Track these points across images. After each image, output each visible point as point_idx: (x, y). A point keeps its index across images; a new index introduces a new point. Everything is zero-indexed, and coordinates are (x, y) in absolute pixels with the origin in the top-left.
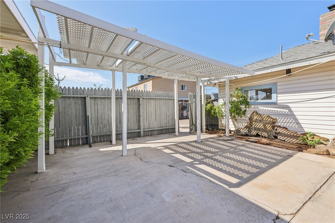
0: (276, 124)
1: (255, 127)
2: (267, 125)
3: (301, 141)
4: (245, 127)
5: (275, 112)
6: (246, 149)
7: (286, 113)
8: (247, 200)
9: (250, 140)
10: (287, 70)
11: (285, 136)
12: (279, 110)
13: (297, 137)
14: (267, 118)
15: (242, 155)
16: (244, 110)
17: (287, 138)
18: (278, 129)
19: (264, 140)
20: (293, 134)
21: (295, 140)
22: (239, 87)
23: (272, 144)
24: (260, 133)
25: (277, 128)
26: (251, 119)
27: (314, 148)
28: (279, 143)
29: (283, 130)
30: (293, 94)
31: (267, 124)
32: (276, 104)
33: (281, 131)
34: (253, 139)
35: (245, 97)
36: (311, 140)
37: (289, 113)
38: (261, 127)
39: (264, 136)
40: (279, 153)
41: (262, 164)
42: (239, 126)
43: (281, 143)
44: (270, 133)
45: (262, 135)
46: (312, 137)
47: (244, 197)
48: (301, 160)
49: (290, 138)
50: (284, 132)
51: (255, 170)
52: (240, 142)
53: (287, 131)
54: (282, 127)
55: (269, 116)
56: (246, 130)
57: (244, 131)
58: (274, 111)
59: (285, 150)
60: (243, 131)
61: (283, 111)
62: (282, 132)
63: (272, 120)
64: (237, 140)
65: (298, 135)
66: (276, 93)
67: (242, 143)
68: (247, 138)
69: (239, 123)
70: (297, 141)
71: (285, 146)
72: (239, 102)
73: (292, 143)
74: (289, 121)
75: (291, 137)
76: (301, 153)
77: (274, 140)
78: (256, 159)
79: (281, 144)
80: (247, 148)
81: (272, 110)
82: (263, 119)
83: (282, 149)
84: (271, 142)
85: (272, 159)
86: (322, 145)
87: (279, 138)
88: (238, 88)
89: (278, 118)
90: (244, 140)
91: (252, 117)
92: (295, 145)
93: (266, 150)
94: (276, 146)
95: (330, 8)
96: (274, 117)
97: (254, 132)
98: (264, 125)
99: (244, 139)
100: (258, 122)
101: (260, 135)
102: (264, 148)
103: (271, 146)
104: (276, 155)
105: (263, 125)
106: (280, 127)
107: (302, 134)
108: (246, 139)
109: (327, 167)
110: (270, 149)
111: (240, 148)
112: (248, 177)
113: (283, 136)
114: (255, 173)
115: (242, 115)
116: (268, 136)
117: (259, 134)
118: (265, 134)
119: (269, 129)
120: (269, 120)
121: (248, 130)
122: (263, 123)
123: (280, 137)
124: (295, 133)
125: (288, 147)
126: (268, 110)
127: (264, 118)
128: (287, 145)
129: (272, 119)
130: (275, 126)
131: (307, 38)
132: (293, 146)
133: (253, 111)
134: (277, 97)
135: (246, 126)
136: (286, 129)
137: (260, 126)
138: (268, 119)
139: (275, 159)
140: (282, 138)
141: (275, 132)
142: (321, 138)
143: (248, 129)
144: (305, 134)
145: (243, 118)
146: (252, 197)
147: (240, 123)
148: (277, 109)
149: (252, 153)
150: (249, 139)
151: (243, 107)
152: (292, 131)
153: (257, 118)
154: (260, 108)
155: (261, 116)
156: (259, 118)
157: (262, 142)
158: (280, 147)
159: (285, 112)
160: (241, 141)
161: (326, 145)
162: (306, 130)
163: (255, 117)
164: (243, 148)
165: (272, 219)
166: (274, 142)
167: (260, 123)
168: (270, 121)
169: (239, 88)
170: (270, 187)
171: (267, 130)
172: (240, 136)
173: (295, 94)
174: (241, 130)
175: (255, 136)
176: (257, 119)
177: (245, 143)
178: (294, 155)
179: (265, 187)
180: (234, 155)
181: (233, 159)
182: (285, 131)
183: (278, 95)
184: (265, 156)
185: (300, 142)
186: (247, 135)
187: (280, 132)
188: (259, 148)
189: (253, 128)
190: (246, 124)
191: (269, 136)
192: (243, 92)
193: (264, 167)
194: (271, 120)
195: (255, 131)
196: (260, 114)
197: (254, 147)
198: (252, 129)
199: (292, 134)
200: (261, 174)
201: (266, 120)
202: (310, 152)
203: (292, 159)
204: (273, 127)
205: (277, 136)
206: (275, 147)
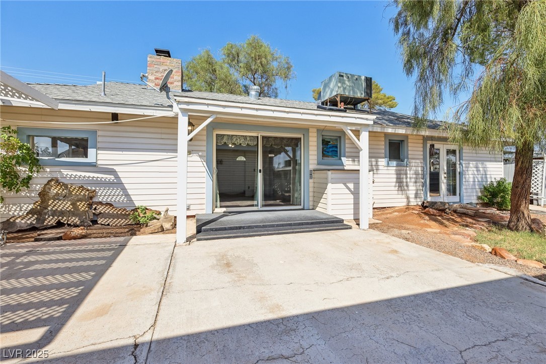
0: (95, 200)
1: (54, 209)
2: (78, 204)
3: (132, 220)
4: (28, 214)
5: (93, 179)
6: (40, 258)
7: (111, 180)
8: (78, 355)
9: (46, 236)
10: (112, 114)
11: (109, 217)
12: (100, 175)
13: (126, 216)
14: (78, 190)
15: (35, 274)
16: (25, 176)
17: (112, 221)
18: (98, 207)
19: (77, 231)
20: (121, 213)
21: (124, 220)
22: (13, 126)
23: (90, 234)
24: (64, 220)
25: (96, 206)
26: (44, 195)
27: (147, 226)
28: (100, 231)
29: (107, 207)
30: (121, 153)
31: (78, 201)
32: (95, 166)
33: (104, 210)
34: (52, 233)
35: (28, 149)
36: (143, 217)
37: (115, 181)
38: (67, 208)
39: (72, 224)
40: (107, 246)
41: (84, 274)
42: (11, 213)
43: (105, 229)
44: (84, 217)
45: (69, 223)
46: (144, 212)
47: (69, 353)
48: (138, 247)
49: (116, 219)
50: (108, 210)
51: (74, 292)
52: (19, 247)
53: (112, 209)
54: (105, 203)
55: (82, 187)
56: (32, 219)
57: (26, 222)
58: (91, 179)
59: (113, 239)
60: (23, 222)
61: (106, 178)
62: (104, 212)
63: (88, 194)
64: (8, 244)
65: (127, 213)
66: (95, 147)
67: (27, 247)
68: (35, 234)
69: (9, 205)
70: (127, 221)
71: (111, 233)
72: (13, 159)
73: (120, 225)
74: (115, 192)
75: (118, 216)
76: (134, 237)
77: (91, 227)
78: (69, 271)
79: (104, 231)
80: (43, 254)
81: (88, 176)
82: (70, 193)
83: (108, 238)
84: (89, 232)
85: (98, 259)
86: (155, 221)
87: (100, 221)
88: (9, 128)
89: (97, 188)
90: (28, 240)
91: (47, 190)
92: (124, 228)
93: (83, 248)
94: (98, 235)
95: (157, 51)
96: (91, 188)
97: (51, 221)
98: (74, 204)
99: (27, 238)
100: (61, 198)
101: (65, 223)
102: (79, 244)
103: (90, 238)
104: (103, 250)
105: (71, 204)
106: (101, 203)
107: (132, 210)
108: (32, 237)
109: (165, 246)
110: (89, 244)
111: (26, 260)
112: (64, 311)
113: (105, 219)
114: (76, 296)
115: (21, 188)
116: (81, 222)
117: (62, 221)
118: (76, 220)
119: (83, 209)
120: (82, 194)
121: (36, 218)
122: (70, 200)
123: (102, 220)
124: (124, 210)
125: (116, 233)
126: (81, 175)
127: (73, 190)
128: (114, 231)
129: (88, 192)
130: (93, 203)
131: (141, 78)
132: (122, 230)
133: (50, 179)
134: (97, 154)
135: (32, 209)
136: (111, 205)
137: (67, 205)
138: (81, 192)
139: (103, 258)
140: (104, 222)
141: (94, 214)
142: (153, 212)
143: (36, 216)
144: (136, 210)
145: (23, 194)
146: (86, 343)
147: (14, 204)
148: (96, 175)
149: (57, 261)
150: (41, 237)
151: (23, 170)
152: (120, 208)
153: (59, 192)
154: (66, 173)
155: (67, 187)
156: (63, 190)
157: (73, 234)
158: (105, 237)
159: (109, 180)
160: (23, 244)
161: (158, 219)
162: (137, 204)
163: (54, 191)
164: (32, 258)
165: (129, 354)
166: (94, 230)
167: (64, 201)
168: (84, 195)
169: (12, 128)
170: (111, 306)
171: (79, 212)
172: (16, 235)
173: (124, 153)
174: (18, 221)
175: (52, 227)
176: (57, 194)
177: (33, 247)
178: (127, 242)
179: (102, 312)
180: (13, 281)
181: (12, 289)
182: (110, 209)
183: (99, 152)
184: (84, 260)
185: (129, 223)
186: (33, 229)
187: (102, 212)
188: (71, 248)
189: (50, 213)
190: (31, 207)
191: (83, 221)
192: (25, 138)
193: (89, 277)
194: (86, 194)
195: (53, 217)
196: (64, 184)
197: (58, 249)
198: (45, 214)
199: (119, 213)
200: (89, 292)
201: (77, 193)
202: (144, 233)
203: (126, 249)
204: (90, 206)
205: (96, 219)
206: (97, 237)
